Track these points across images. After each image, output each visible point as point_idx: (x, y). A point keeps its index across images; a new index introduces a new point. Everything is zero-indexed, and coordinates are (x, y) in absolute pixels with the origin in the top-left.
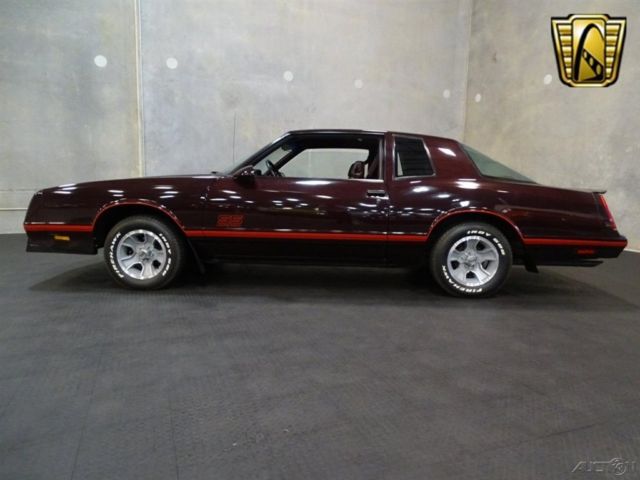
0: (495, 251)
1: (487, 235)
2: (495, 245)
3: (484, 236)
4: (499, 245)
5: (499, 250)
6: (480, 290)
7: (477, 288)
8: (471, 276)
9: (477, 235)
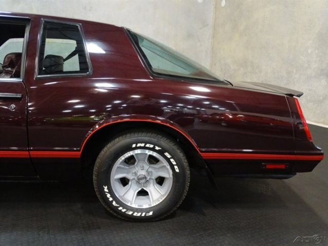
0: (169, 167)
1: (157, 148)
2: (168, 160)
3: (153, 149)
4: (172, 160)
5: (172, 166)
6: (151, 213)
7: (147, 210)
8: (143, 193)
9: (144, 148)
